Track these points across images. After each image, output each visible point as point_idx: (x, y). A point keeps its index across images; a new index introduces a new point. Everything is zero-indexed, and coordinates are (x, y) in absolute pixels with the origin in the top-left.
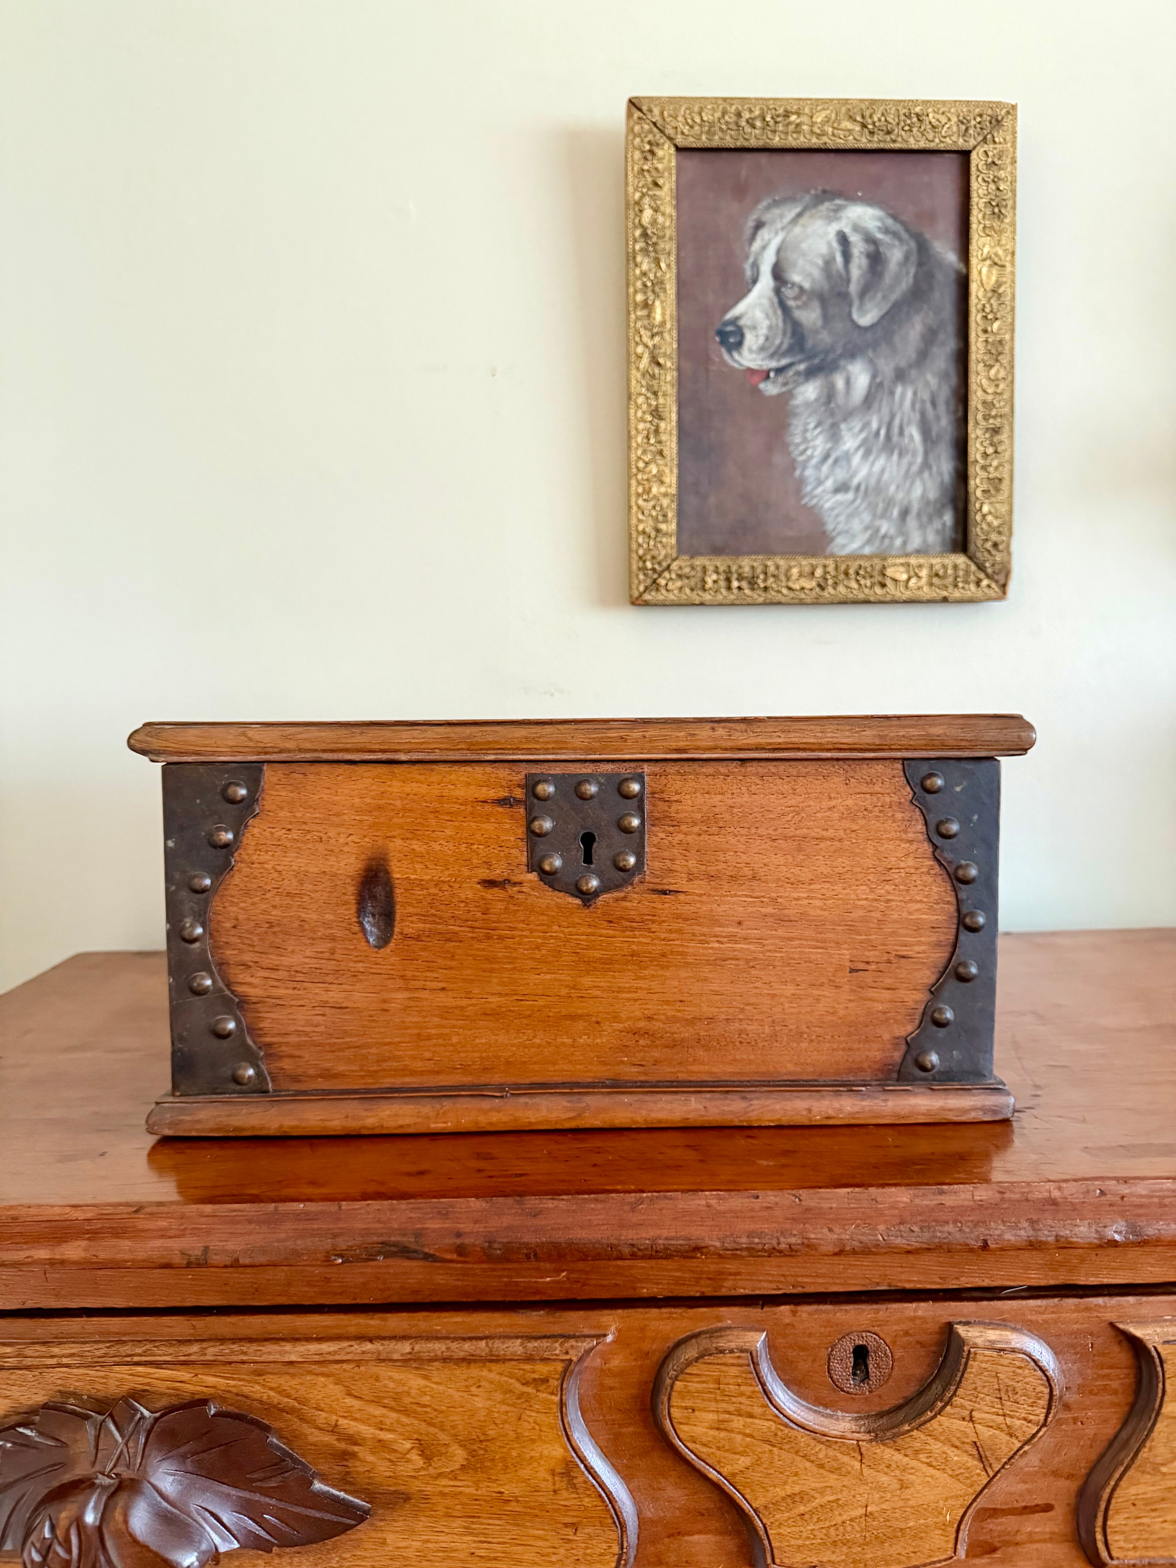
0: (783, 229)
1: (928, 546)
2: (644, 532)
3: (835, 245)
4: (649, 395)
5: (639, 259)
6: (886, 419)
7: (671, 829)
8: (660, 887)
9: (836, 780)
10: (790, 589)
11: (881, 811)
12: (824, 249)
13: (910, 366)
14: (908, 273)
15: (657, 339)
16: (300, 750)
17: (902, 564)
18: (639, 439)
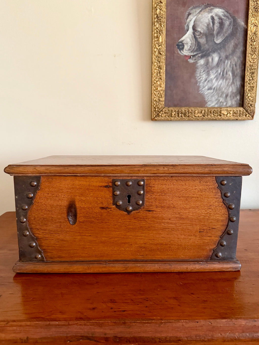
0: (196, 15)
1: (233, 105)
2: (156, 101)
3: (210, 20)
4: (158, 62)
5: (156, 24)
6: (223, 70)
7: (152, 194)
8: (148, 209)
9: (197, 181)
10: (195, 116)
11: (209, 190)
12: (207, 21)
13: (230, 55)
14: (230, 28)
15: (160, 47)
16: (51, 173)
17: (226, 110)
18: (155, 75)
